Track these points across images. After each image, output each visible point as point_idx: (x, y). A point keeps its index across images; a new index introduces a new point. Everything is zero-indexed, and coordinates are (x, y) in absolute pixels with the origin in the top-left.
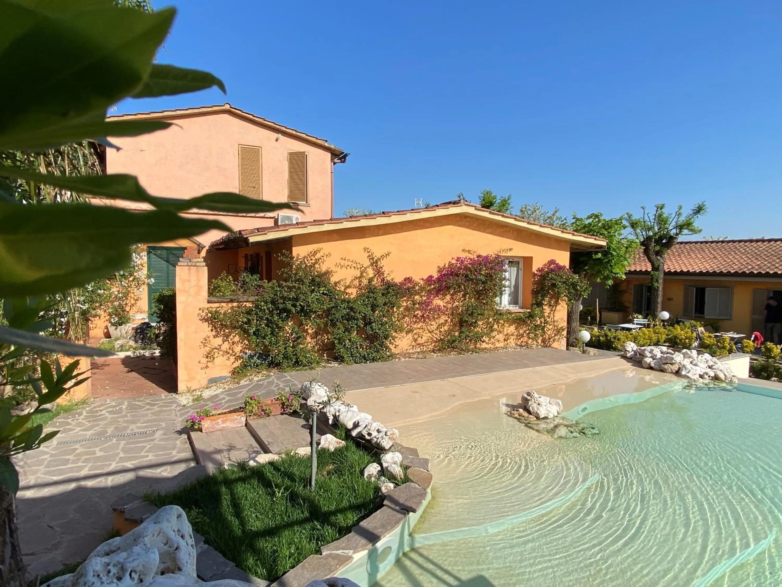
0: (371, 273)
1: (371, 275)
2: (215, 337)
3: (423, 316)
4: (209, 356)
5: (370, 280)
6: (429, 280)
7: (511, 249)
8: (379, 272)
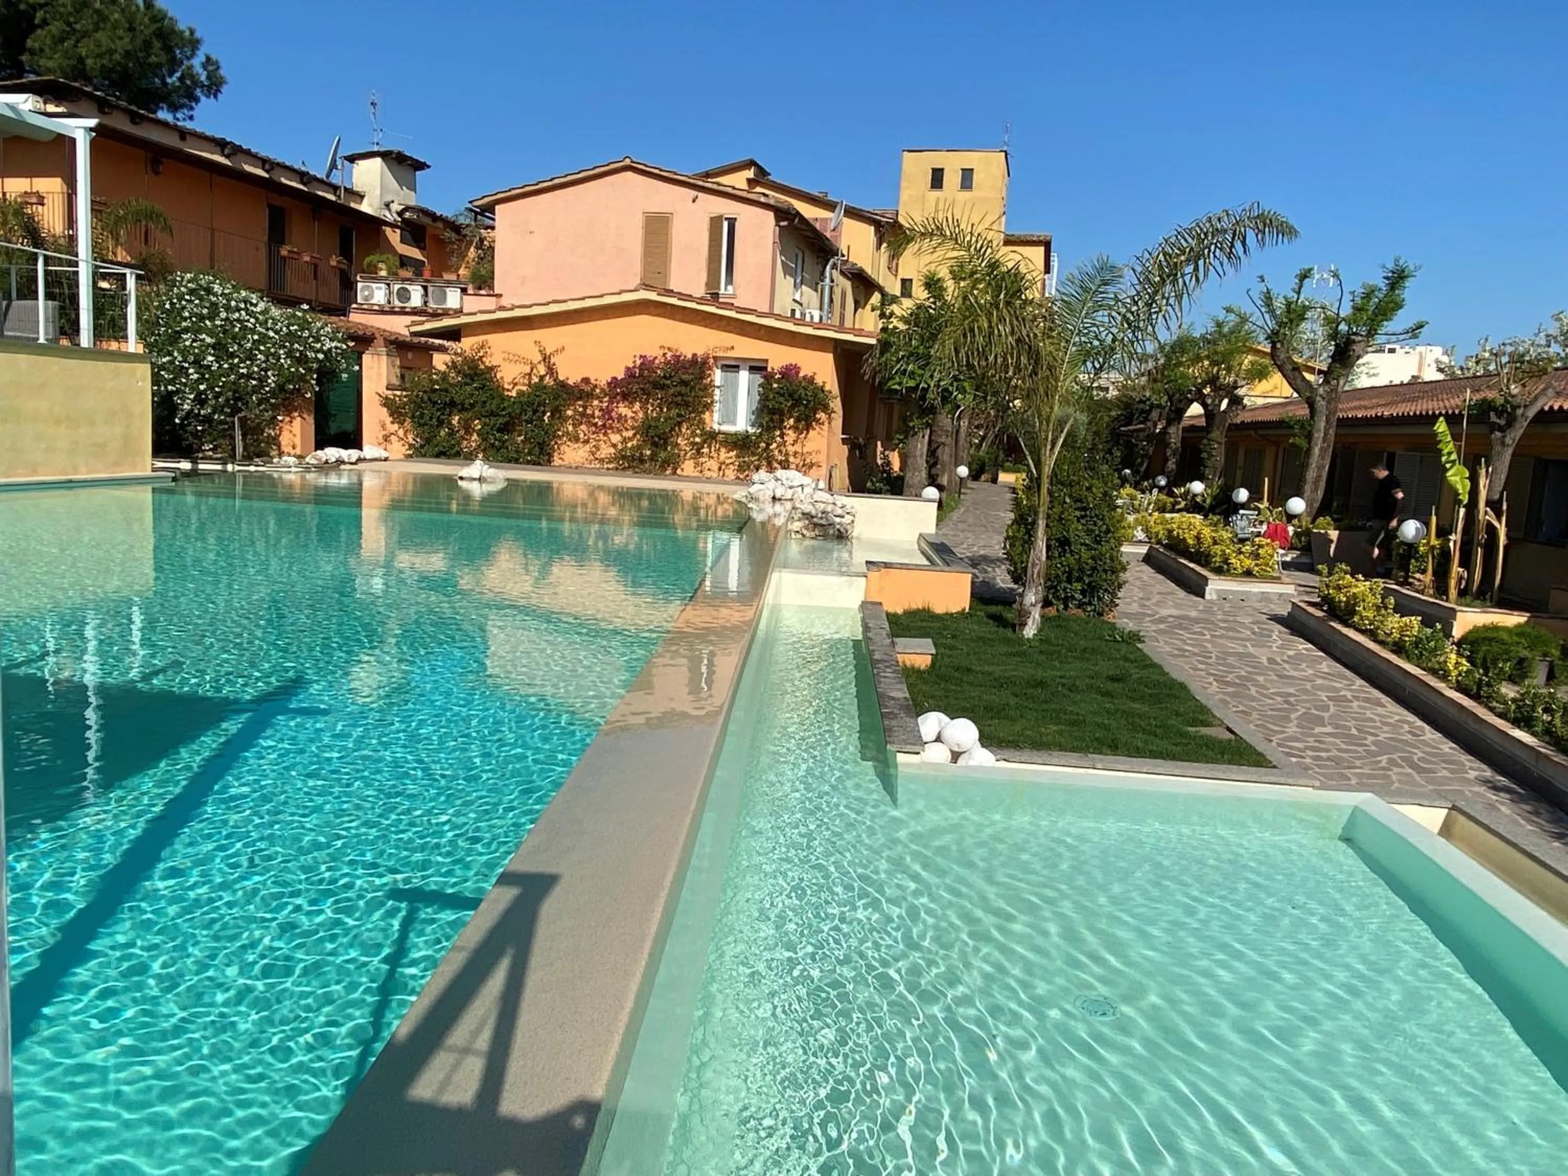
0: (542, 370)
1: (543, 372)
2: (392, 423)
3: (604, 425)
4: (386, 438)
5: (542, 378)
6: (614, 382)
7: (733, 348)
8: (551, 370)
